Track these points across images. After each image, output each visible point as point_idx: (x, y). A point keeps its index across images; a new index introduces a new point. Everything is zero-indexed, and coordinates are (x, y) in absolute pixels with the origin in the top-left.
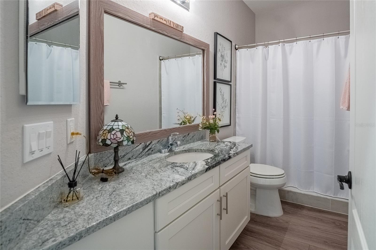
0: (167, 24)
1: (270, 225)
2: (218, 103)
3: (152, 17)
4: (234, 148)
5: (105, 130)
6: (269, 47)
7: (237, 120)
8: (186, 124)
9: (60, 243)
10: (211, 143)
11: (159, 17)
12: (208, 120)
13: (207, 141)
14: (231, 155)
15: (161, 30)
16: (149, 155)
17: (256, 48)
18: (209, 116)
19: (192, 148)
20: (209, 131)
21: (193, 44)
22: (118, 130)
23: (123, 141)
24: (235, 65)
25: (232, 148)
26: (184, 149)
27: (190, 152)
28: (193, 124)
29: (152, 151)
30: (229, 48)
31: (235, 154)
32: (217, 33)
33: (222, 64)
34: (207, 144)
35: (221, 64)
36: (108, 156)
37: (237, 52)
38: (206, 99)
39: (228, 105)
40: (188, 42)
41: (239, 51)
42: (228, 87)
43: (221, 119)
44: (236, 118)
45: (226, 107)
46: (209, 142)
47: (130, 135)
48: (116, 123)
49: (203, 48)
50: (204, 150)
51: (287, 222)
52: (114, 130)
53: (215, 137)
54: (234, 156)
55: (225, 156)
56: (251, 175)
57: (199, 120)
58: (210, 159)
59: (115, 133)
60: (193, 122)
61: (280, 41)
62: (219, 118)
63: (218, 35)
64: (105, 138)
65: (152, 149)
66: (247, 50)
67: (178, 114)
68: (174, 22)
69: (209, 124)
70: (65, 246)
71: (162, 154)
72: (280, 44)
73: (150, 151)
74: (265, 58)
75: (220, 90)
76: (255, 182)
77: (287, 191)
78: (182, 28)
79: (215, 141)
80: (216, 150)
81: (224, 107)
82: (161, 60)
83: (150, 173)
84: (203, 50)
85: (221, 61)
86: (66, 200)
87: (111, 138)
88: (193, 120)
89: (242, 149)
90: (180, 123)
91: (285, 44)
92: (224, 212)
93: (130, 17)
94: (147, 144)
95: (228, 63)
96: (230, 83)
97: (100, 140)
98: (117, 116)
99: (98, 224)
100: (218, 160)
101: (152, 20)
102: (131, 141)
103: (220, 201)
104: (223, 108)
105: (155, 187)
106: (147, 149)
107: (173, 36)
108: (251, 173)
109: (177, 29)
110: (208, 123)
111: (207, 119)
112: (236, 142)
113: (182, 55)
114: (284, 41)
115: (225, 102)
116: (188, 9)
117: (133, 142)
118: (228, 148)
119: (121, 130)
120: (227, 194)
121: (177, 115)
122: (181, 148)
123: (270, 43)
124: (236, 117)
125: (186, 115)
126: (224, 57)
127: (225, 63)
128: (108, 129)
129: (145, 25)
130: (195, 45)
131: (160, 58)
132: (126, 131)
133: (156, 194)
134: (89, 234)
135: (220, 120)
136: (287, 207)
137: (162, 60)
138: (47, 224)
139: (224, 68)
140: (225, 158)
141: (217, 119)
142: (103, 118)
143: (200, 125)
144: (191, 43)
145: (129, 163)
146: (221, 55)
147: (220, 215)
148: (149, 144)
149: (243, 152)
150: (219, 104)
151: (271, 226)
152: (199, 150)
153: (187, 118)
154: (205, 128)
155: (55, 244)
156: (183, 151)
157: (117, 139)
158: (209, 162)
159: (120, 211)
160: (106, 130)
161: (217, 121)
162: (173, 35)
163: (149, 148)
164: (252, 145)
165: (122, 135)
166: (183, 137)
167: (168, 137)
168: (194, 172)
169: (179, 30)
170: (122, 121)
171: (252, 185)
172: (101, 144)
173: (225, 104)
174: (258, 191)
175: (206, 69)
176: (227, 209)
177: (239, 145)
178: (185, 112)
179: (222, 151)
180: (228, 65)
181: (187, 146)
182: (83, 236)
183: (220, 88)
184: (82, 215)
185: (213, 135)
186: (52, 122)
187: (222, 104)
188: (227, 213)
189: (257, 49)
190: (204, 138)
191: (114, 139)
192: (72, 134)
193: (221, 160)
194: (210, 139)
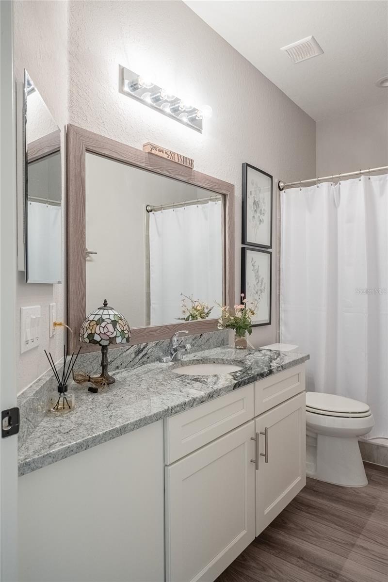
0: (169, 158)
1: (343, 500)
2: (248, 284)
3: (148, 149)
4: (276, 359)
5: (91, 321)
6: (340, 184)
7: (282, 316)
8: (195, 318)
9: (69, 448)
10: (238, 351)
11: (157, 149)
12: (232, 312)
13: (232, 348)
14: (272, 368)
15: (161, 169)
16: (143, 363)
17: (316, 186)
18: (235, 306)
19: (208, 357)
20: (235, 330)
21: (208, 187)
22: (109, 321)
23: (116, 337)
24: (278, 217)
25: (275, 359)
26: (195, 358)
27: (204, 363)
28: (207, 319)
29: (148, 358)
30: (268, 187)
31: (279, 367)
32: (248, 165)
33: (256, 216)
34: (232, 353)
35: (254, 217)
36: (91, 360)
37: (281, 195)
38: (230, 278)
39: (266, 287)
40: (200, 184)
41: (285, 192)
42: (266, 257)
43: (255, 312)
44: (281, 311)
45: (263, 291)
46: (235, 350)
47: (125, 329)
48: (106, 312)
49: (224, 192)
50: (227, 360)
51: (374, 498)
52: (103, 321)
53: (244, 342)
54: (277, 370)
55: (263, 369)
56: (307, 411)
57: (217, 313)
58: (239, 372)
59: (105, 326)
60: (207, 316)
61: (362, 171)
62: (251, 310)
63: (248, 167)
64: (93, 332)
65: (147, 356)
66: (301, 190)
67: (183, 303)
68: (180, 154)
69: (235, 318)
70: (73, 453)
71: (162, 364)
72: (362, 177)
73: (145, 359)
74: (334, 204)
75: (252, 261)
76: (315, 423)
77: (376, 445)
78: (191, 162)
79: (245, 349)
80: (248, 361)
81: (259, 292)
82: (148, 212)
83: (152, 385)
84: (224, 196)
85: (253, 211)
86: (56, 408)
87: (101, 332)
88: (208, 313)
89: (291, 360)
90: (186, 318)
91: (371, 177)
92: (262, 459)
93: (119, 154)
94: (142, 348)
95: (265, 215)
96: (269, 250)
97: (86, 336)
98: (105, 301)
99: (104, 434)
100: (252, 374)
101: (147, 154)
102: (126, 338)
103: (256, 439)
104: (257, 293)
105: (164, 401)
106: (141, 355)
107: (177, 176)
108: (307, 406)
109: (184, 164)
110: (232, 318)
111: (232, 310)
112: (281, 350)
113: (186, 202)
114: (369, 172)
115: (260, 283)
116: (199, 130)
117: (128, 340)
118: (267, 359)
119: (112, 321)
120: (266, 430)
121: (181, 305)
122: (191, 357)
123: (343, 177)
124: (281, 309)
125: (196, 304)
126: (259, 205)
127: (261, 215)
128: (96, 319)
129: (139, 164)
130: (211, 188)
131: (148, 208)
132: (119, 324)
133: (168, 409)
134: (95, 445)
135: (253, 313)
136: (375, 474)
137: (151, 211)
138: (45, 430)
139: (260, 224)
140: (263, 372)
141: (249, 311)
142: (84, 305)
143: (219, 320)
144: (204, 186)
145: (118, 373)
146: (254, 202)
147: (255, 462)
148: (144, 348)
149: (293, 365)
150: (250, 287)
151: (345, 500)
152: (220, 361)
153: (198, 308)
154: (228, 326)
155: (64, 448)
156: (193, 360)
157: (108, 334)
158: (239, 376)
159: (127, 423)
160: (93, 320)
161: (249, 314)
162: (177, 174)
163: (143, 353)
164: (308, 357)
165: (114, 329)
166: (193, 340)
167: (171, 338)
168: (216, 387)
169: (186, 166)
170: (113, 309)
171: (310, 427)
172: (87, 340)
173: (261, 287)
174: (320, 438)
175: (229, 228)
176: (266, 455)
177: (286, 356)
178: (194, 299)
179: (257, 362)
180: (266, 218)
181: (199, 355)
182: (90, 446)
183: (252, 259)
184: (81, 424)
185: (242, 338)
186: (39, 306)
187: (255, 287)
188: (266, 461)
189: (318, 187)
190: (225, 343)
191: (105, 334)
192: (54, 325)
193: (256, 374)
194: (236, 345)
